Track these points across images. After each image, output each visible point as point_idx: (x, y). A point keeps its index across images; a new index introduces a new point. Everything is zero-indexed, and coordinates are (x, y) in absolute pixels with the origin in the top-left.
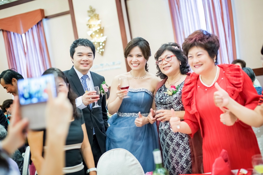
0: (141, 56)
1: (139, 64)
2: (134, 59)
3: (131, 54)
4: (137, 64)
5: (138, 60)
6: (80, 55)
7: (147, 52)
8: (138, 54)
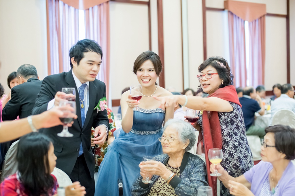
0: (153, 70)
1: (150, 80)
2: (146, 73)
3: (141, 68)
4: (148, 79)
5: (149, 75)
6: (91, 64)
7: (159, 67)
8: (150, 68)
